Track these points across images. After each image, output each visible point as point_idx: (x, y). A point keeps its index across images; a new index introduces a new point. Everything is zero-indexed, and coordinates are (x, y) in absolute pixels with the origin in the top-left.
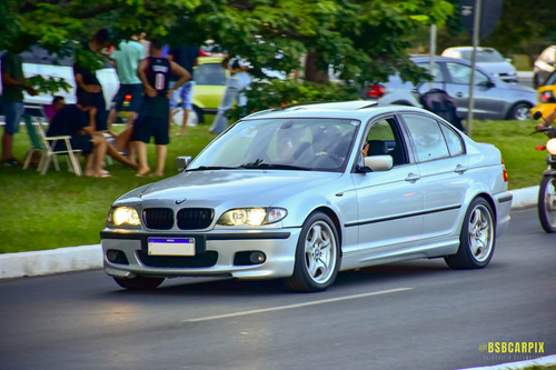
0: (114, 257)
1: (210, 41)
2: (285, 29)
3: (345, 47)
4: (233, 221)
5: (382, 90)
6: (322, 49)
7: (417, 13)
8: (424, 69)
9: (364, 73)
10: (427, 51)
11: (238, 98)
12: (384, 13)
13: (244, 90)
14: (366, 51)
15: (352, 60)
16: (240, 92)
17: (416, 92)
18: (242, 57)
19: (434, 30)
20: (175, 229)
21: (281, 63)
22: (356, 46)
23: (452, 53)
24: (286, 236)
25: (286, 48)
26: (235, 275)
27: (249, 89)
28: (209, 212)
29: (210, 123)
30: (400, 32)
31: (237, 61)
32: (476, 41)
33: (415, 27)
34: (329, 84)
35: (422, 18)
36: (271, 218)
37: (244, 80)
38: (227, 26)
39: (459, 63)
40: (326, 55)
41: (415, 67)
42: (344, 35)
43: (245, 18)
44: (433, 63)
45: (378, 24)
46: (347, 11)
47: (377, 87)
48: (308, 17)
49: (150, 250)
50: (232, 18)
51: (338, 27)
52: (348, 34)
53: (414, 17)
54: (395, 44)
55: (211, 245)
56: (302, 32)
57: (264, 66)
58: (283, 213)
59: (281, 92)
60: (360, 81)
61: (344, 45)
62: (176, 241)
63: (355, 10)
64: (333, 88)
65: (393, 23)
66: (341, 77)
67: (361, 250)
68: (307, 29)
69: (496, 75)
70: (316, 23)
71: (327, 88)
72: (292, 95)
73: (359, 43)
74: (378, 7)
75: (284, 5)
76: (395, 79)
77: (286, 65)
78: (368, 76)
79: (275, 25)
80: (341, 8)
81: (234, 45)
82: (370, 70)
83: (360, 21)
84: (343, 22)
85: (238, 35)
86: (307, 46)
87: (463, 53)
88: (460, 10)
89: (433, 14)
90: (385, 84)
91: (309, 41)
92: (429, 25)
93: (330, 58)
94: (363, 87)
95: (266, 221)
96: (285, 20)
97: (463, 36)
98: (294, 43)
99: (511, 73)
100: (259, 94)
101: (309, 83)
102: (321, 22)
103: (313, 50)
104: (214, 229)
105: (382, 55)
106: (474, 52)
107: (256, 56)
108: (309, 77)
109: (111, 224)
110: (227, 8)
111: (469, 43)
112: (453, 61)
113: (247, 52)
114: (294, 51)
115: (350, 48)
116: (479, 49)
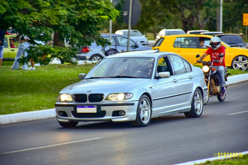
0: (61, 114)
1: (11, 28)
2: (44, 22)
3: (71, 30)
4: (111, 99)
5: (88, 49)
6: (61, 31)
7: (103, 15)
8: (107, 40)
9: (80, 41)
10: (108, 32)
11: (24, 54)
12: (88, 15)
13: (26, 50)
14: (81, 32)
15: (75, 36)
16: (25, 51)
17: (103, 50)
18: (25, 35)
19: (111, 22)
20: (88, 102)
21: (43, 38)
22: (76, 30)
23: (119, 32)
24: (133, 104)
25: (45, 31)
26: (113, 120)
27: (28, 49)
28: (102, 95)
29: (12, 65)
30: (96, 23)
31: (23, 37)
32: (130, 27)
33: (103, 21)
34: (64, 47)
35: (106, 17)
36: (127, 97)
37: (26, 45)
38: (19, 21)
39: (122, 37)
40: (63, 34)
41: (103, 39)
42: (71, 25)
43: (26, 17)
44: (111, 37)
45: (86, 20)
46: (72, 14)
47: (86, 48)
48: (55, 17)
49: (77, 111)
50: (21, 17)
51: (68, 21)
52: (73, 24)
53: (102, 17)
54: (94, 28)
55: (103, 108)
56: (52, 24)
57: (35, 39)
58: (131, 95)
59: (43, 51)
60: (78, 45)
61: (71, 29)
62: (89, 107)
63: (76, 14)
64: (66, 48)
65: (93, 19)
66: (70, 44)
67: (159, 109)
68: (54, 22)
69: (139, 42)
70: (58, 20)
71: (64, 49)
72: (48, 52)
73: (77, 28)
74: (85, 12)
75: (44, 12)
76: (94, 44)
77: (45, 38)
78: (82, 43)
79: (40, 21)
80: (69, 13)
81: (22, 30)
82: (83, 40)
83: (78, 18)
84: (70, 19)
85: (23, 25)
86: (54, 30)
87: (124, 32)
88: (123, 13)
89: (110, 15)
90: (90, 47)
91: (55, 27)
92: (109, 20)
93: (65, 35)
94: (80, 48)
95: (125, 98)
96: (44, 18)
97: (124, 25)
98: (49, 29)
99: (146, 41)
100: (33, 51)
101: (55, 46)
102: (60, 19)
103: (57, 32)
104: (104, 102)
105: (88, 33)
106: (129, 32)
107: (31, 35)
108: (55, 44)
109: (60, 101)
110: (18, 13)
111: (127, 28)
112: (119, 36)
113: (28, 33)
114: (48, 32)
115: (74, 31)
116: (131, 30)
